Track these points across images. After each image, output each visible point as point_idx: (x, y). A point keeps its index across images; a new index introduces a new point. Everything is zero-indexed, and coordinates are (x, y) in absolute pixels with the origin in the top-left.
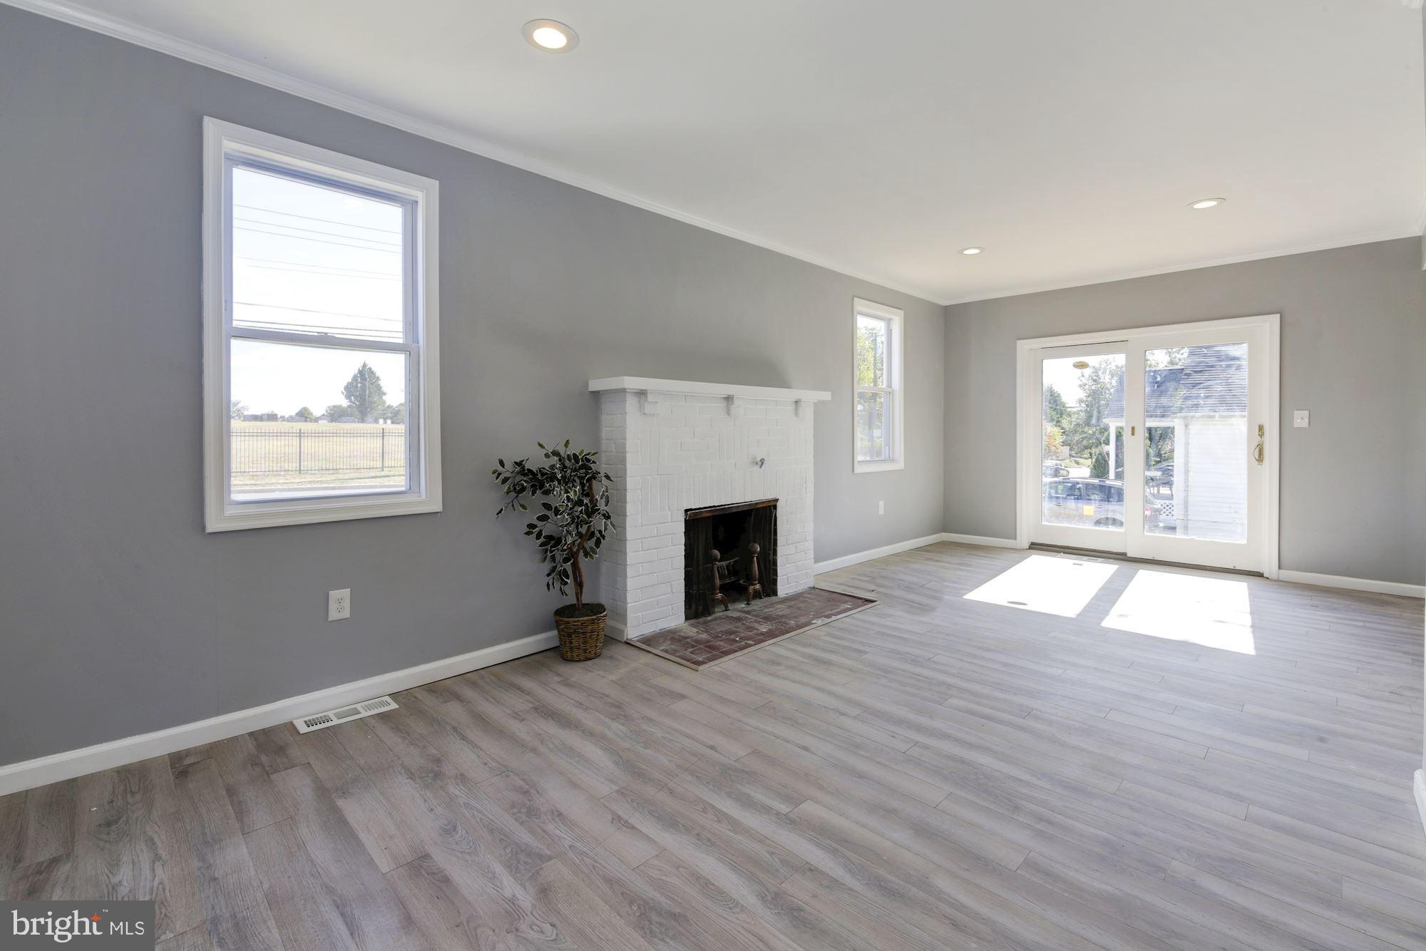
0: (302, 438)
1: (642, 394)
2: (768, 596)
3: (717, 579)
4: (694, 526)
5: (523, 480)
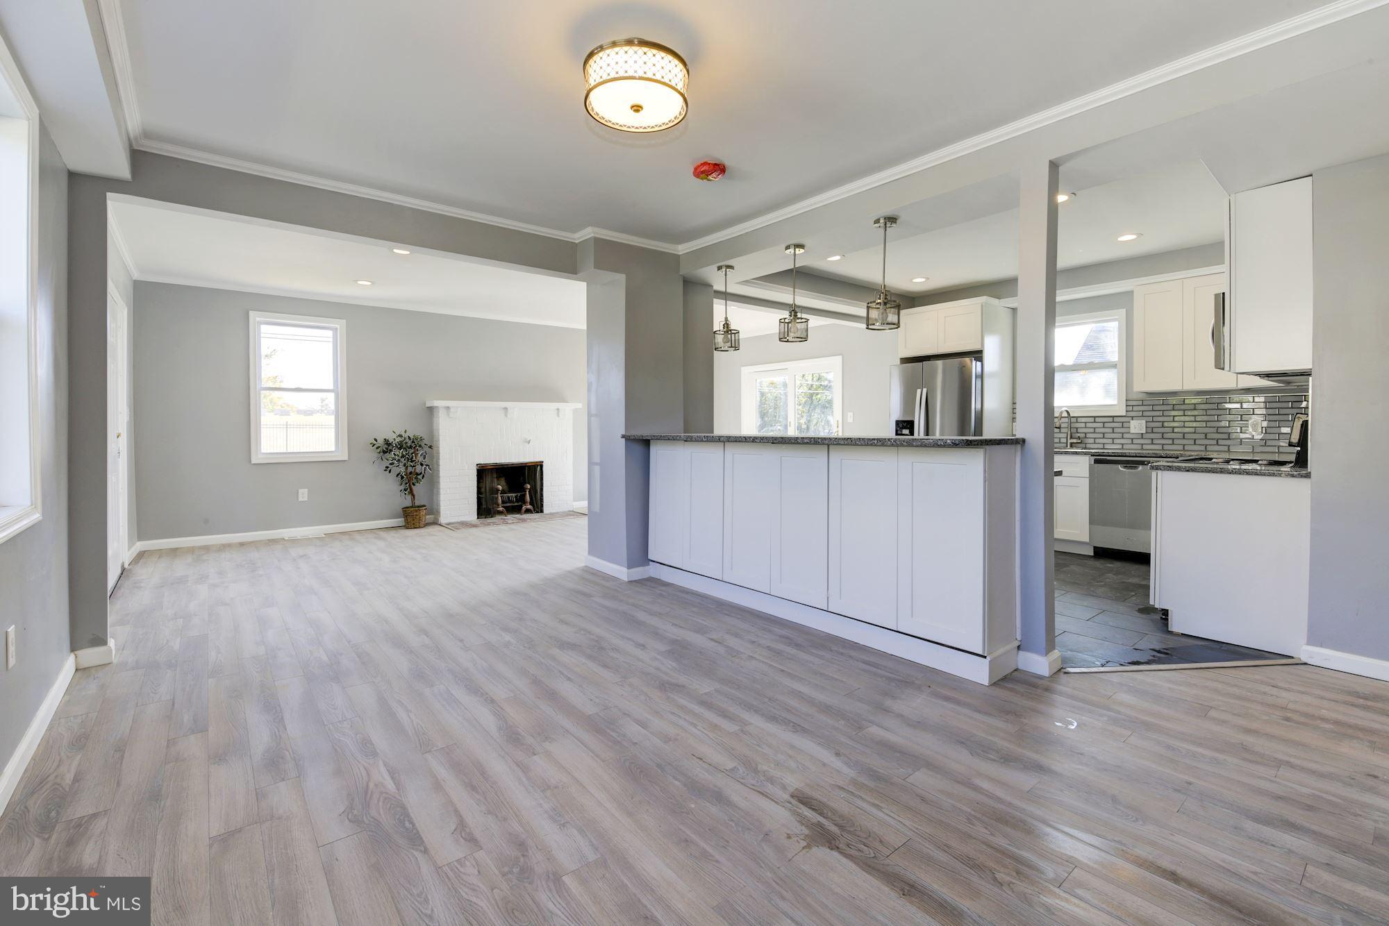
0: (289, 429)
1: (448, 408)
2: (538, 512)
3: (500, 501)
4: (483, 472)
5: (387, 448)
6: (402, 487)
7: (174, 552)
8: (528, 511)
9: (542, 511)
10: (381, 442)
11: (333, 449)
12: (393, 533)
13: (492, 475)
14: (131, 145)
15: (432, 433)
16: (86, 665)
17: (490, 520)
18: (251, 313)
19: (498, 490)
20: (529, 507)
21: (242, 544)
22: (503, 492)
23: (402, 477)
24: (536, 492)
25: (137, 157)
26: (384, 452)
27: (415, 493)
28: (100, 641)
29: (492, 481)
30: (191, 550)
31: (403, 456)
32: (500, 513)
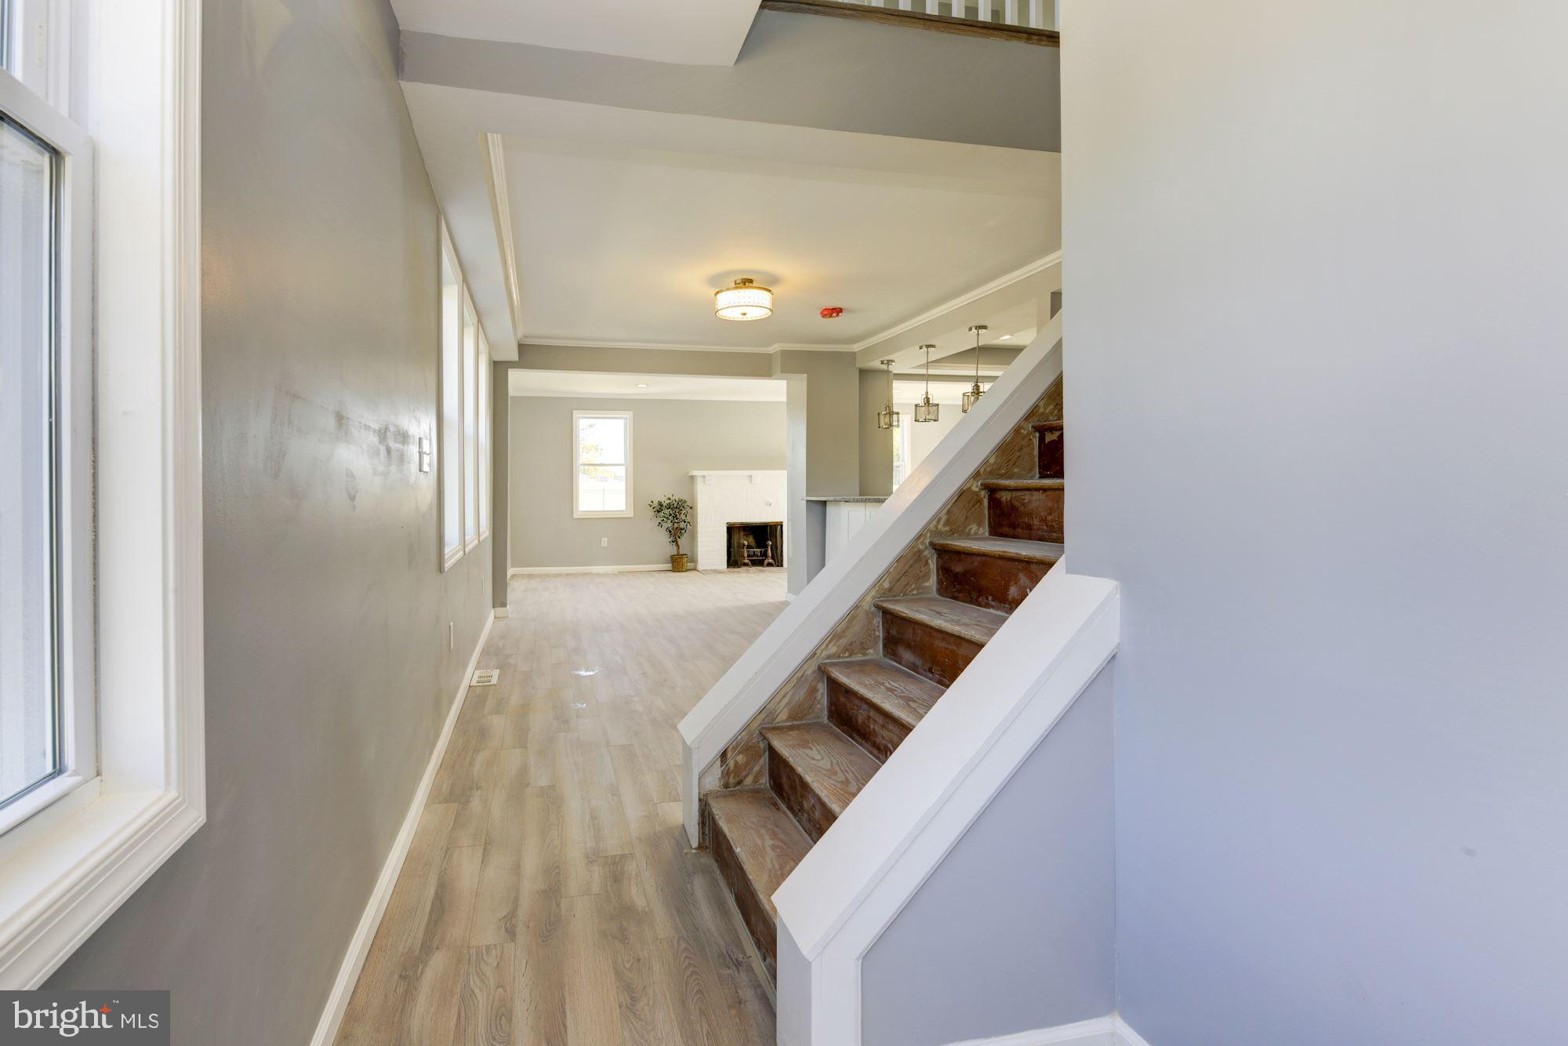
2: (778, 566)
3: (746, 555)
4: (731, 529)
5: (659, 509)
6: (670, 540)
7: (530, 576)
8: (770, 565)
9: (782, 566)
10: (656, 504)
11: (624, 509)
12: (663, 575)
13: (739, 532)
14: (518, 342)
15: (693, 497)
16: (500, 616)
17: (736, 570)
18: (574, 412)
19: (744, 545)
20: (771, 561)
21: (567, 575)
22: (749, 547)
23: (670, 532)
24: (777, 548)
25: (522, 347)
26: (658, 511)
27: (679, 543)
28: (504, 605)
29: (739, 539)
30: (540, 576)
31: (670, 515)
32: (746, 565)
